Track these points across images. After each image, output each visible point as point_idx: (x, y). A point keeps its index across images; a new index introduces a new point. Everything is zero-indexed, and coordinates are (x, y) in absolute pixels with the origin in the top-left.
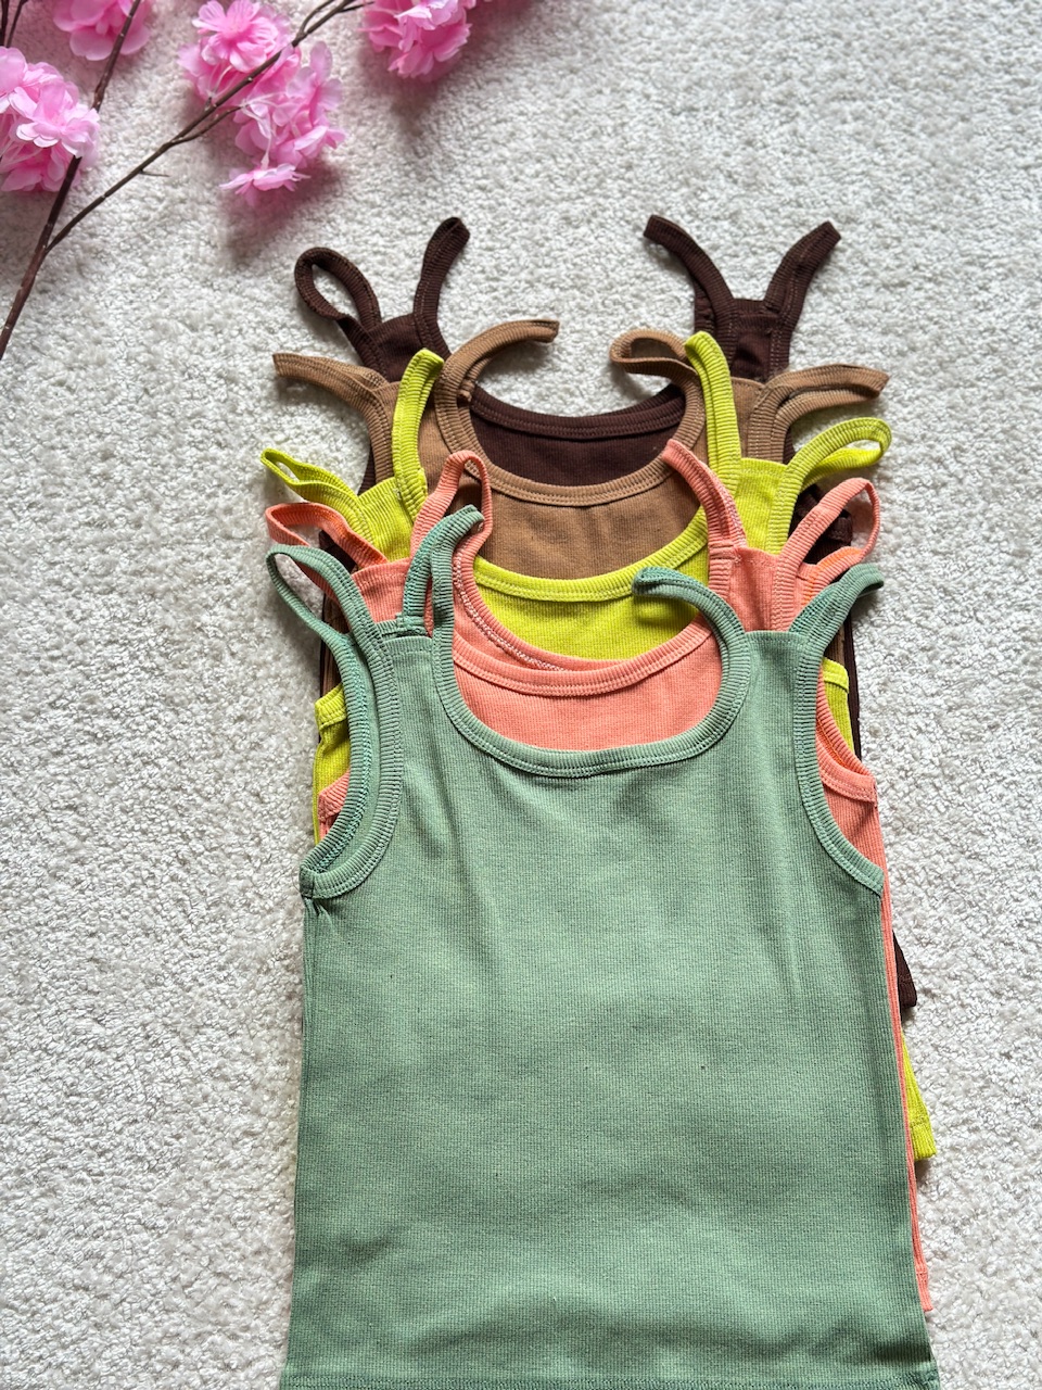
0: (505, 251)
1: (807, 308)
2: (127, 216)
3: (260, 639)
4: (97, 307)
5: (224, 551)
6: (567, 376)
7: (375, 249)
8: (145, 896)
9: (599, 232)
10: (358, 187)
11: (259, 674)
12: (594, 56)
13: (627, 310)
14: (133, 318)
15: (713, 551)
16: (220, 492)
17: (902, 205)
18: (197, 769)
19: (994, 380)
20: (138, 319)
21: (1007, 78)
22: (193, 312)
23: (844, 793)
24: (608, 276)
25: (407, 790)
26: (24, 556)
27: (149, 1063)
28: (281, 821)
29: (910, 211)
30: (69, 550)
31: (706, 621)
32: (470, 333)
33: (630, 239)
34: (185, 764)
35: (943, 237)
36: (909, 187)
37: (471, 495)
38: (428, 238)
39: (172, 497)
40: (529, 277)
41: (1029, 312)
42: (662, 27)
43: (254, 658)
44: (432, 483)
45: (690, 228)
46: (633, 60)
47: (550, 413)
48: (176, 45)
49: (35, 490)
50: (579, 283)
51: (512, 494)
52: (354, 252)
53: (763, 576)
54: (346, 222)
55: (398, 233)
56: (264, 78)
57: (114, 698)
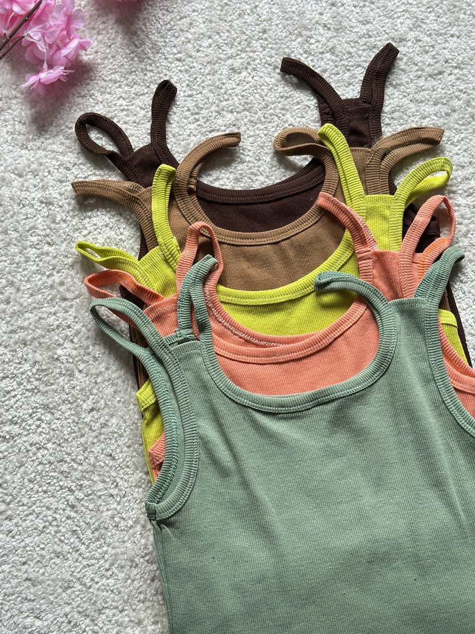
0: (200, 95)
1: (386, 97)
3: (95, 359)
5: (64, 309)
6: (250, 165)
7: (122, 108)
8: (53, 532)
9: (254, 73)
10: (104, 72)
11: (99, 380)
13: (279, 117)
15: (359, 256)
16: (55, 273)
17: (430, 25)
18: (71, 446)
22: (18, 165)
23: (468, 391)
24: (264, 100)
25: (201, 438)
28: (128, 470)
29: (436, 28)
31: (363, 299)
32: (188, 149)
33: (273, 75)
34: (63, 445)
35: (459, 40)
36: (433, 14)
37: (206, 248)
38: (152, 96)
39: (26, 282)
40: (217, 109)
43: (94, 371)
44: (182, 245)
45: (307, 61)
47: (244, 189)
50: (247, 107)
51: (231, 242)
52: (109, 112)
53: (394, 267)
54: (101, 95)
55: (133, 95)
56: (35, 17)
57: (12, 412)
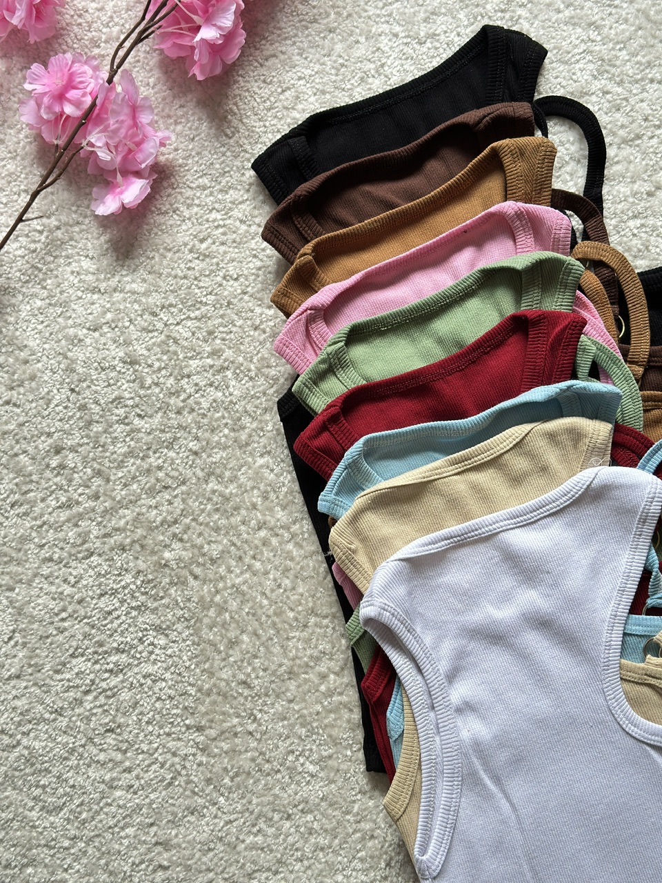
2: (19, 253)
4: (18, 333)
7: (216, 224)
8: (182, 784)
10: (188, 177)
14: (47, 334)
16: (151, 453)
20: (51, 334)
26: (20, 546)
29: (630, 72)
30: (51, 531)
39: (116, 468)
48: (16, 99)
49: (12, 492)
54: (188, 208)
55: (230, 205)
56: (94, 115)
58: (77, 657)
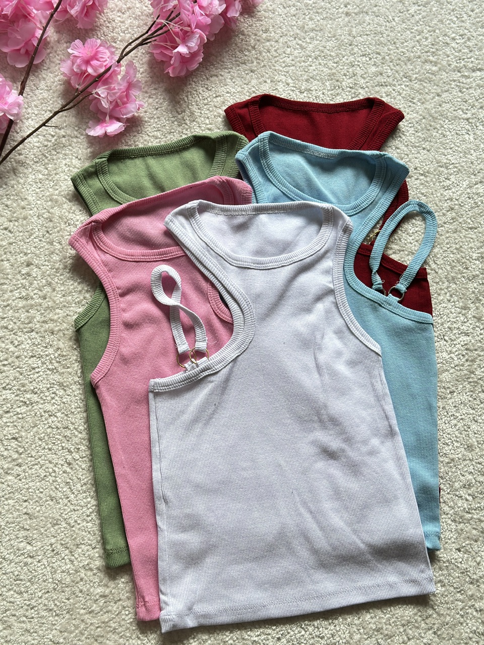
2: (37, 144)
4: (23, 190)
8: (51, 481)
10: (149, 129)
12: (262, 64)
14: (41, 196)
18: (75, 418)
19: (451, 223)
20: (43, 196)
21: (459, 74)
27: (54, 563)
29: (413, 141)
30: (11, 311)
34: (70, 416)
35: (428, 153)
36: (413, 129)
41: (468, 190)
42: (295, 49)
46: (281, 66)
48: (59, 58)
56: (104, 78)
57: (34, 384)
58: (7, 389)
